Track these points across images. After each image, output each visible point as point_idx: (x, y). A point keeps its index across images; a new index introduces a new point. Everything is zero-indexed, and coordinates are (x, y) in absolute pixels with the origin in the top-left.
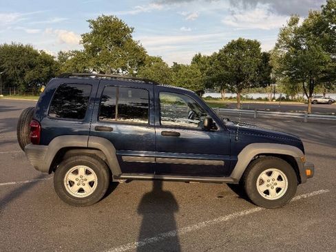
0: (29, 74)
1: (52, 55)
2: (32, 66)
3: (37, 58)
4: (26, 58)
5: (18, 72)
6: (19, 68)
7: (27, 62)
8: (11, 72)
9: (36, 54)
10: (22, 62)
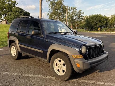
0: (99, 24)
1: (108, 17)
2: (100, 21)
3: (102, 18)
4: (98, 19)
5: (95, 23)
6: (95, 22)
7: (98, 20)
8: (93, 24)
9: (102, 17)
10: (96, 20)
